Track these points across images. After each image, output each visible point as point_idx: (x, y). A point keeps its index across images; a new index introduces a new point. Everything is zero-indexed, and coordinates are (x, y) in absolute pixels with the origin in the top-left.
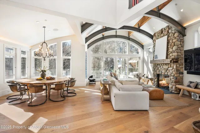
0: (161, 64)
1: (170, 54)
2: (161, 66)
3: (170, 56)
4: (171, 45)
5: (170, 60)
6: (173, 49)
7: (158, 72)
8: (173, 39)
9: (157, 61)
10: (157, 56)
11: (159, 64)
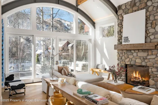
0: (134, 50)
1: (150, 36)
2: (133, 53)
3: (151, 40)
4: (152, 23)
5: (155, 44)
6: (155, 29)
7: (129, 62)
8: (155, 15)
9: (129, 46)
10: (128, 39)
11: (131, 50)
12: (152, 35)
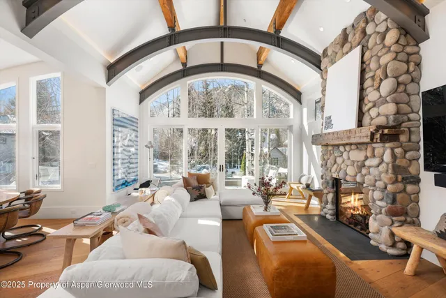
0: (344, 146)
1: (369, 110)
2: (342, 153)
3: (372, 119)
4: (374, 76)
5: (371, 130)
6: (379, 91)
7: (336, 174)
8: (379, 54)
9: (331, 136)
10: (331, 121)
11: (338, 146)
12: (374, 106)
